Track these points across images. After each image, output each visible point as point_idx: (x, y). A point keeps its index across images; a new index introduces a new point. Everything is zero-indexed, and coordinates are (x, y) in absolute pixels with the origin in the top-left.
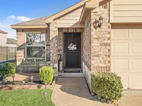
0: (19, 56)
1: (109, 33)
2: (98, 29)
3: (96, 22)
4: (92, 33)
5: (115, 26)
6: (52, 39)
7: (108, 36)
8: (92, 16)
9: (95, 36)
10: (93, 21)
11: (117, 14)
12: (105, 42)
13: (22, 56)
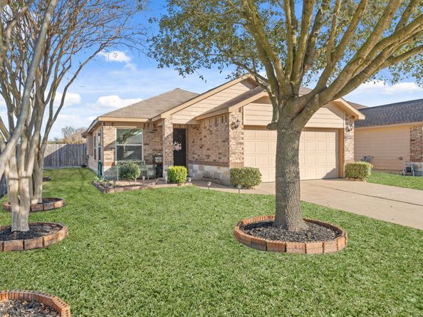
0: (108, 159)
1: (243, 134)
2: (235, 130)
3: (233, 123)
4: (230, 133)
5: (246, 127)
6: (167, 137)
7: (242, 136)
8: (230, 118)
9: (232, 136)
10: (230, 123)
11: (249, 118)
12: (240, 141)
13: (111, 159)
